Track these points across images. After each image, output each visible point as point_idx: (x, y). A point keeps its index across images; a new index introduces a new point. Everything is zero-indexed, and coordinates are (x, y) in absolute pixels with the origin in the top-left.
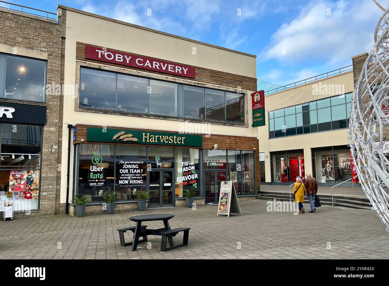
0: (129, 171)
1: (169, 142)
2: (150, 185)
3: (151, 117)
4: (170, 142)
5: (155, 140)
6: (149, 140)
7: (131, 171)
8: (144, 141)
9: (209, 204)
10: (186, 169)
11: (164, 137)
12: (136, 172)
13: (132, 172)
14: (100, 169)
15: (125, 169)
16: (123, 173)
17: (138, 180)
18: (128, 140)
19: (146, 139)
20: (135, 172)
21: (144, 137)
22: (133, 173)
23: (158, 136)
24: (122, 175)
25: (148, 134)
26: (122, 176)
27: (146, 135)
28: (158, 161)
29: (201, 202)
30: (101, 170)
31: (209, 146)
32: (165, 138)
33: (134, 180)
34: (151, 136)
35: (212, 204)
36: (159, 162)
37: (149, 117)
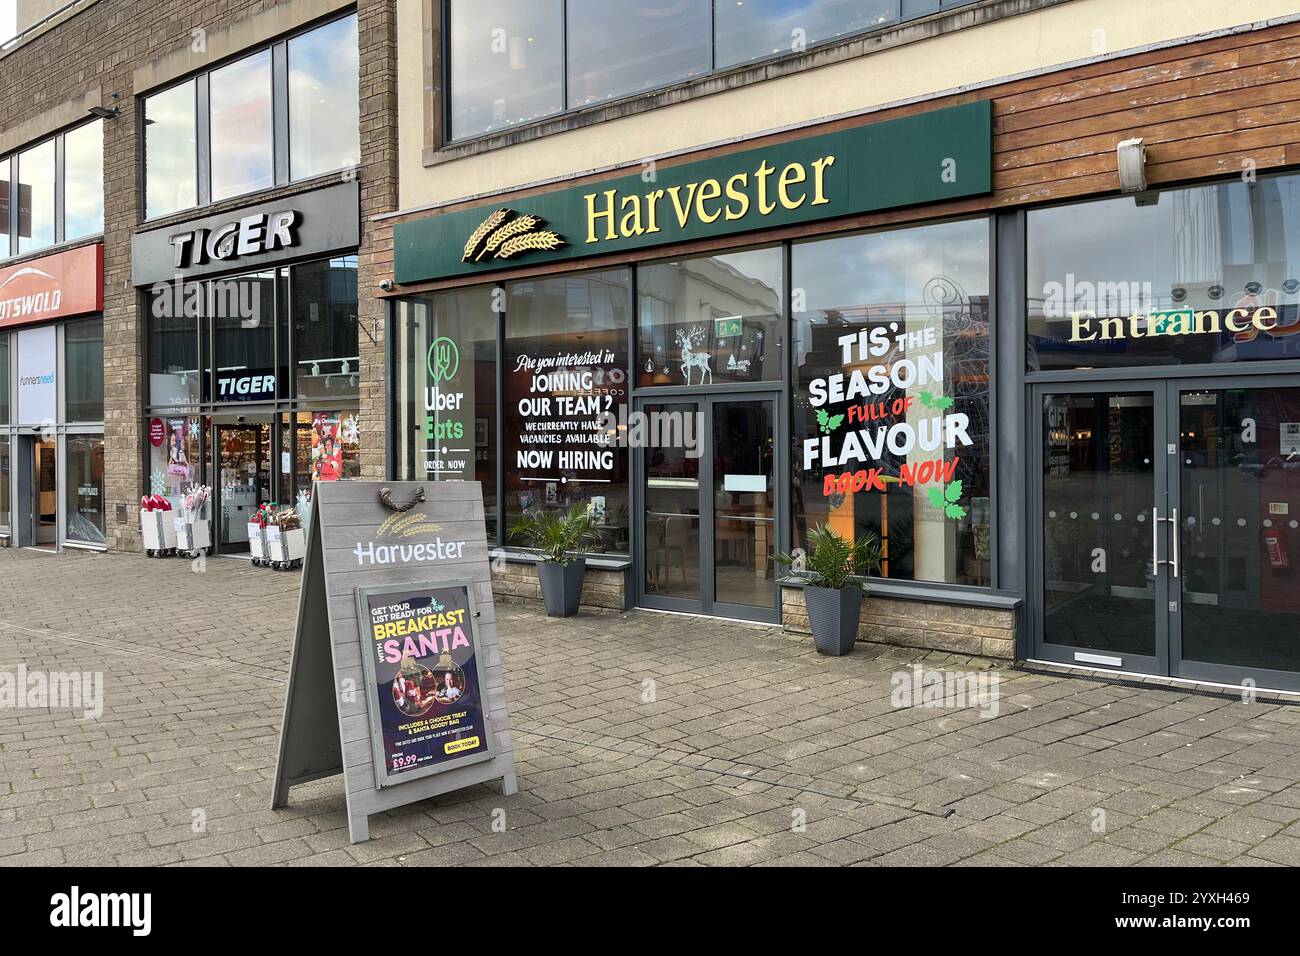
0: (554, 406)
1: (723, 213)
2: (652, 482)
3: (710, 87)
4: (729, 215)
5: (644, 223)
6: (617, 230)
7: (564, 403)
8: (591, 238)
9: (1079, 656)
10: (868, 382)
11: (692, 187)
12: (583, 408)
13: (569, 413)
14: (453, 401)
15: (538, 395)
16: (531, 418)
17: (591, 453)
18: (517, 249)
19: (600, 223)
20: (578, 409)
21: (591, 215)
22: (571, 413)
23: (660, 193)
24: (529, 427)
25: (610, 195)
26: (529, 433)
27: (600, 205)
28: (691, 340)
29: (977, 630)
30: (455, 404)
31: (1074, 170)
32: (700, 197)
33: (577, 453)
34: (625, 201)
35: (1117, 661)
36: (695, 350)
37: (696, 95)
